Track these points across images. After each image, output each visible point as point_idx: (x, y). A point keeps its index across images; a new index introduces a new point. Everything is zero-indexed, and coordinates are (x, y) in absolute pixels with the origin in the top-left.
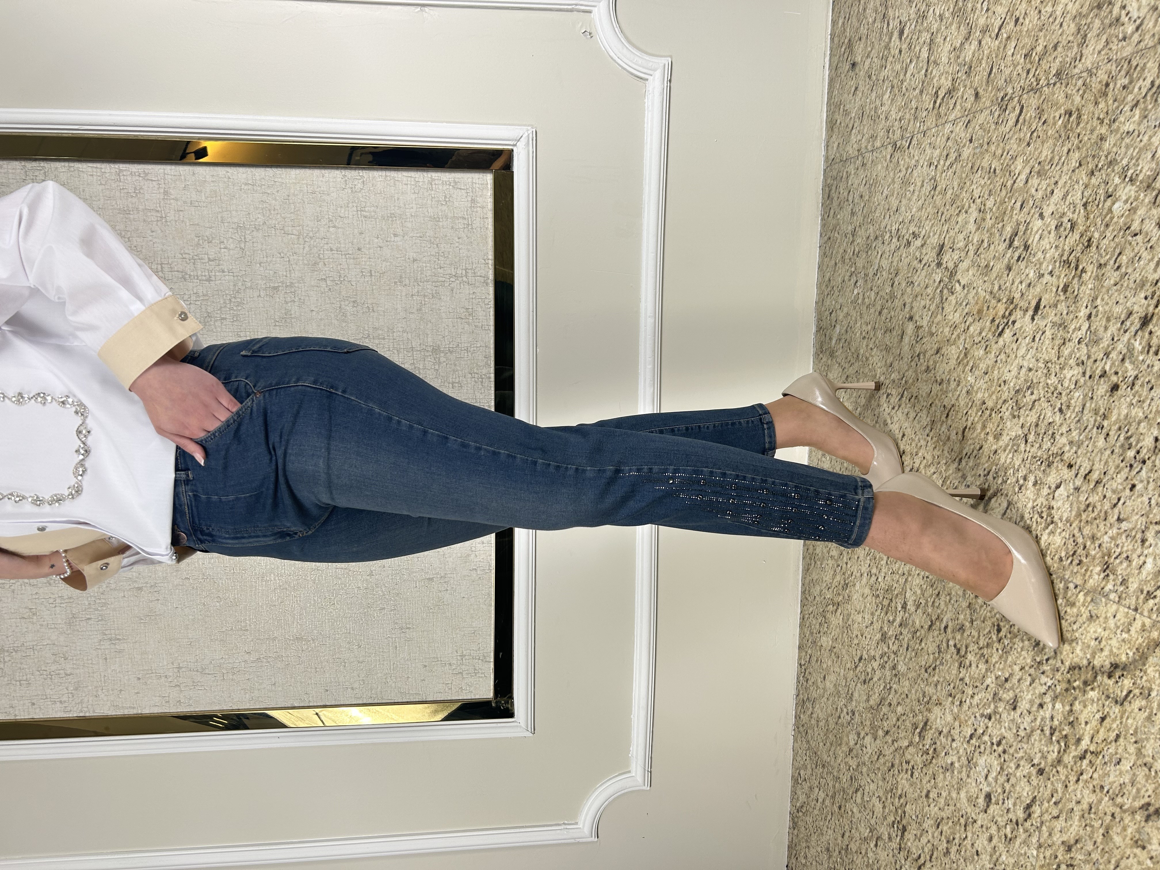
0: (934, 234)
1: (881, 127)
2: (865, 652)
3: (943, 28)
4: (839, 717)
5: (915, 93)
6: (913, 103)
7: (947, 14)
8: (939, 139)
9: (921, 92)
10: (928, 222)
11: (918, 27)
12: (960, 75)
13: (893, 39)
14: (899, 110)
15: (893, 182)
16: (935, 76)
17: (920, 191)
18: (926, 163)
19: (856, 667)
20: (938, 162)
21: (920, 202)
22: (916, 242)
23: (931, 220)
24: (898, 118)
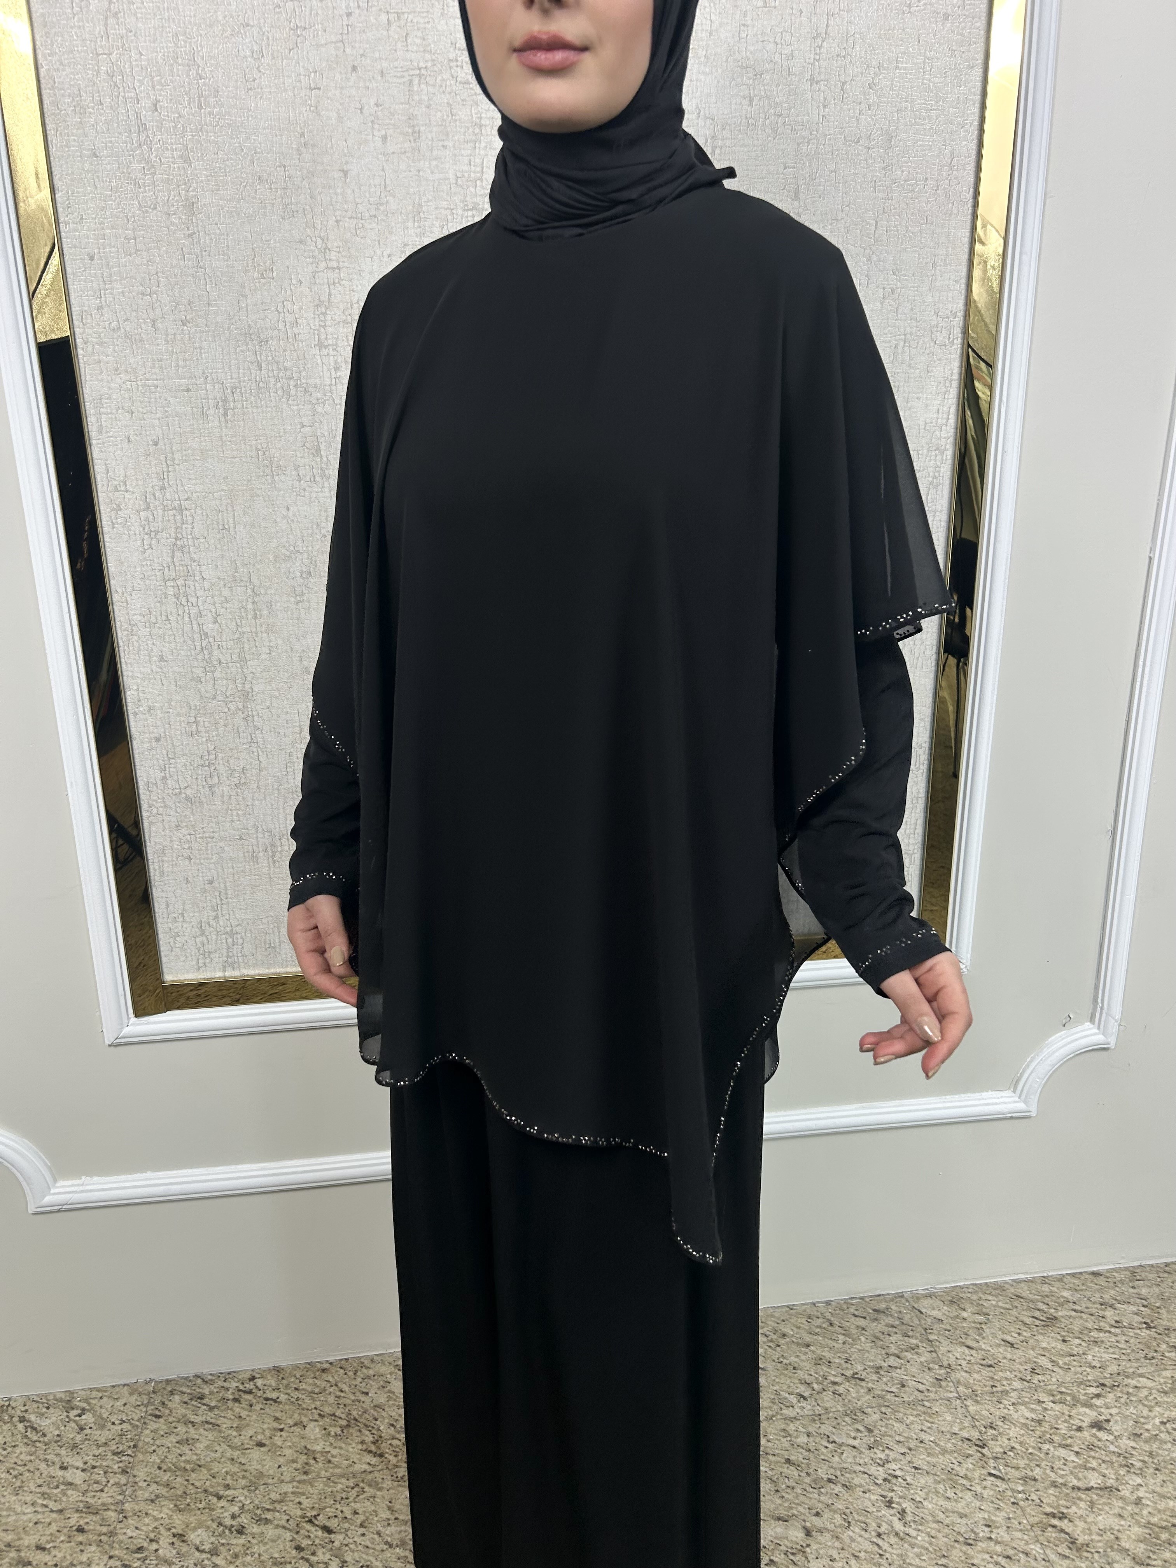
0: (918, 1556)
1: (992, 1410)
2: (340, 1537)
3: (1129, 1508)
4: (220, 1498)
5: (1048, 1471)
6: (1038, 1469)
7: (1145, 1512)
8: (1019, 1535)
9: (1054, 1484)
10: (927, 1539)
11: (1114, 1459)
12: (1096, 1556)
13: (1087, 1411)
14: (1021, 1444)
15: (944, 1452)
16: (1080, 1508)
17: (953, 1512)
18: (986, 1517)
19: (310, 1521)
20: (997, 1542)
21: (941, 1516)
22: (895, 1519)
23: (931, 1544)
24: (1013, 1445)
